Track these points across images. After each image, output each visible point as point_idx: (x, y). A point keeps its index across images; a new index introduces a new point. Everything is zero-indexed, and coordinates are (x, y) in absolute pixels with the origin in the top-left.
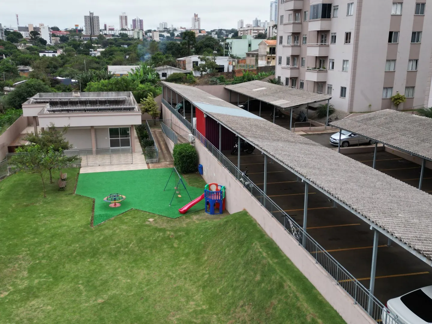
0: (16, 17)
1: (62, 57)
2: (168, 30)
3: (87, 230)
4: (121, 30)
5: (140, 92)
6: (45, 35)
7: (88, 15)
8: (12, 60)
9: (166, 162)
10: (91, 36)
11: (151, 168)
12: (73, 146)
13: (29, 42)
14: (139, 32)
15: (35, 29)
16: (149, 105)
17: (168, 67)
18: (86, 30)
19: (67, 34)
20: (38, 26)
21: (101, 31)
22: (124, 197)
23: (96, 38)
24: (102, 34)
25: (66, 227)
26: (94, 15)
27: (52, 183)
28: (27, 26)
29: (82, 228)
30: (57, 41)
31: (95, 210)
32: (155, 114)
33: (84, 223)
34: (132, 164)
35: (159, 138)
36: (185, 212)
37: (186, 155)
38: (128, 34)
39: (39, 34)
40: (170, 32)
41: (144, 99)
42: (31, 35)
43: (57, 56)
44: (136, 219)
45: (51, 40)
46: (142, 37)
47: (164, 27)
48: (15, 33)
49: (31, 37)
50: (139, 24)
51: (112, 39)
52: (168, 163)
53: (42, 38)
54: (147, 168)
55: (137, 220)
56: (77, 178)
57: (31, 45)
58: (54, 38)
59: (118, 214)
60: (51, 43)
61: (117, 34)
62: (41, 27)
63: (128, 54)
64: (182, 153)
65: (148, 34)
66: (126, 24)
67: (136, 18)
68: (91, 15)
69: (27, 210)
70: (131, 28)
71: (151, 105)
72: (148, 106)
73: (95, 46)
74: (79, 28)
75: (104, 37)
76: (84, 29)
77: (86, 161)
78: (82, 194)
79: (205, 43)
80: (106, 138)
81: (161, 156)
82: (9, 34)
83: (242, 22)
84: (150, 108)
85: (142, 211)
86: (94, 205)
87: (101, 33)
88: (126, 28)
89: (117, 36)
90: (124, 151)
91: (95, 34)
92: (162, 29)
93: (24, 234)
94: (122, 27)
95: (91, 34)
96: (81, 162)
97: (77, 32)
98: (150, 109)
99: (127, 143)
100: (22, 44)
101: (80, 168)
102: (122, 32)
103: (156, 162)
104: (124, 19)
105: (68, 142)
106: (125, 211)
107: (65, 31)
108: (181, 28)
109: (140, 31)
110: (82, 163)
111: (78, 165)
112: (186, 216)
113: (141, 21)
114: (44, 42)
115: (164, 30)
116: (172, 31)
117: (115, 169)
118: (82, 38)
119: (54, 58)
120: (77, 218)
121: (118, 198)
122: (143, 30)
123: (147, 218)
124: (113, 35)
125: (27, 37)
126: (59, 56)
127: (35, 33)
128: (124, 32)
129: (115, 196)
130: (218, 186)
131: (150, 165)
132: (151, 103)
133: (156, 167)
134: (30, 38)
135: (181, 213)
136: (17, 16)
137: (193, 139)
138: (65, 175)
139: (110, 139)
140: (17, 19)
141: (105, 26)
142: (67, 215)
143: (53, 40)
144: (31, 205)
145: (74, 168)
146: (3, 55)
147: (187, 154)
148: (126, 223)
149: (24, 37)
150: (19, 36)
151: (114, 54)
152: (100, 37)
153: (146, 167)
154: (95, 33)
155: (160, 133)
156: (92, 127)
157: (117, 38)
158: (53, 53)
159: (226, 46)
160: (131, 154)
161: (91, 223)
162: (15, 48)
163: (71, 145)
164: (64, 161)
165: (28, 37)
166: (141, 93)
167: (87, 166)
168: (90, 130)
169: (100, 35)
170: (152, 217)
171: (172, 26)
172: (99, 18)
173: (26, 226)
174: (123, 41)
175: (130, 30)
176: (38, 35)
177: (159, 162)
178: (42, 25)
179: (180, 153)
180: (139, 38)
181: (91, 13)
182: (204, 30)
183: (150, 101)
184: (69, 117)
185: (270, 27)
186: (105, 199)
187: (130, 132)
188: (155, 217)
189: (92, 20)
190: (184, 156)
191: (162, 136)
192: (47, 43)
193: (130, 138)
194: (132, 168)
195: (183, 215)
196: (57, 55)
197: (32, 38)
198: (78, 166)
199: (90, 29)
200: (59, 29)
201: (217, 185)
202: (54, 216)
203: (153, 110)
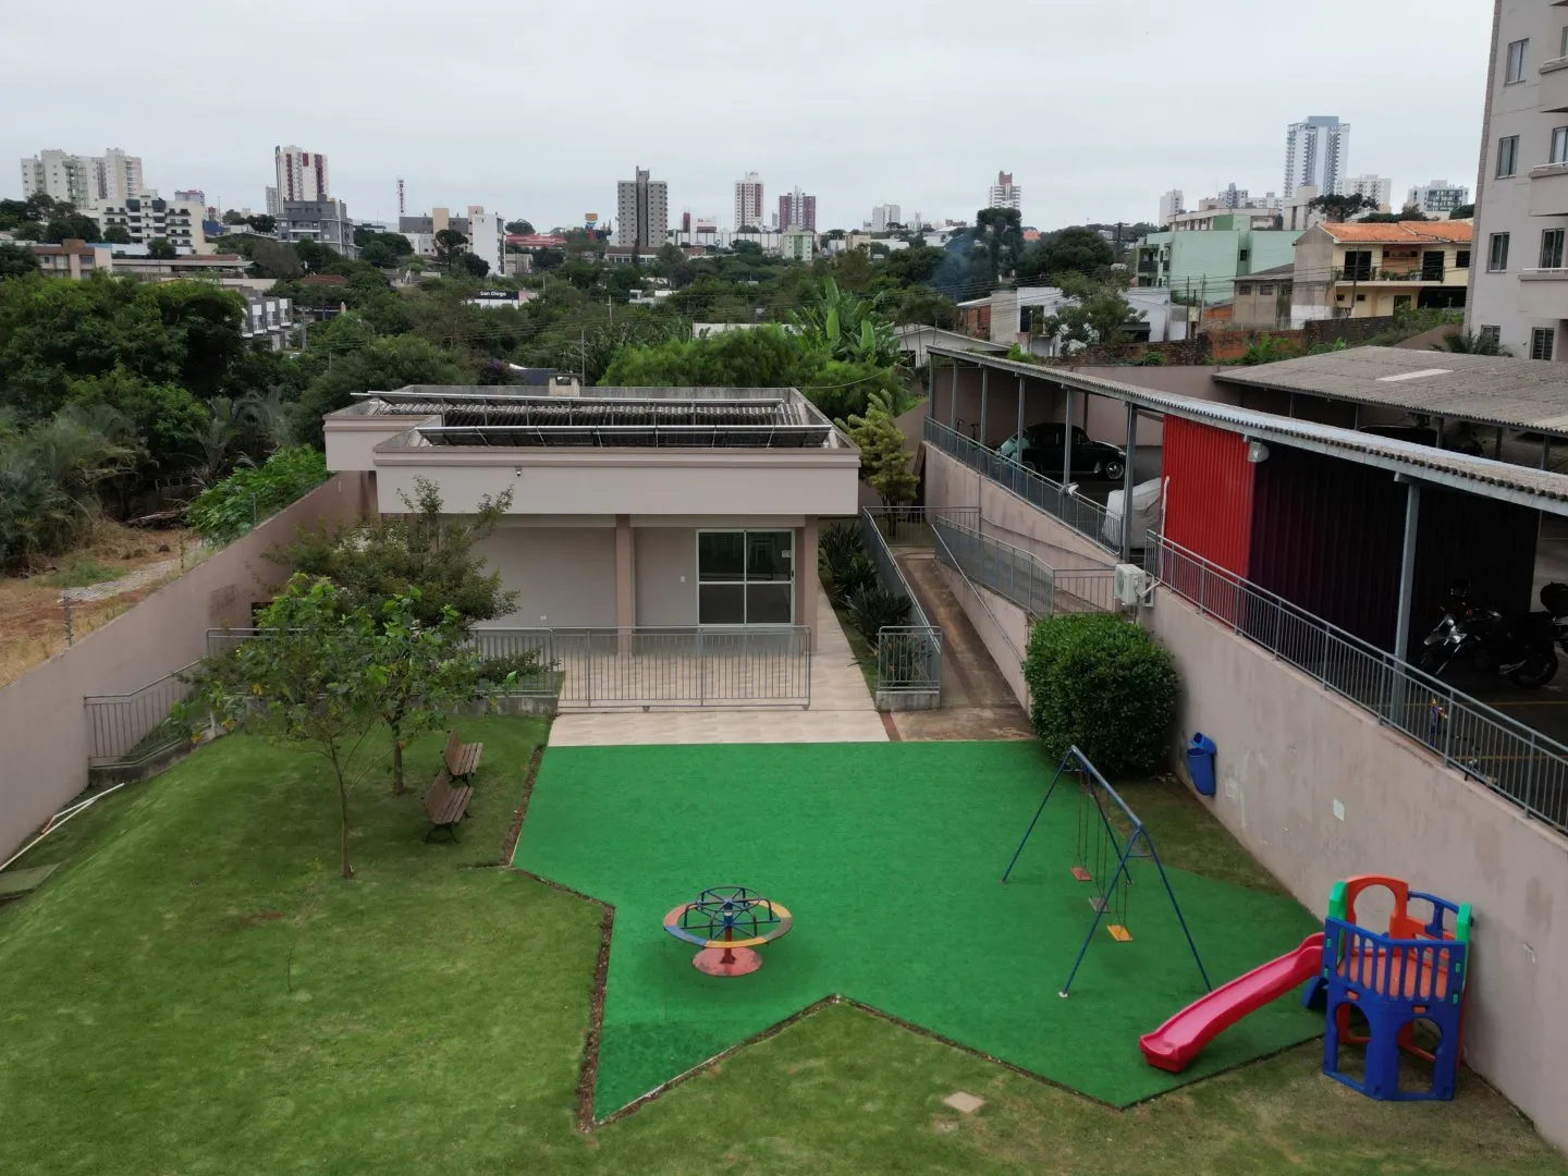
0: (396, 189)
1: (532, 309)
2: (904, 230)
3: (548, 1149)
4: (739, 232)
5: (831, 391)
6: (485, 245)
7: (632, 178)
8: (366, 317)
9: (976, 711)
10: (636, 251)
11: (904, 738)
12: (515, 602)
13: (431, 266)
14: (801, 237)
15: (454, 223)
16: (872, 443)
17: (923, 328)
18: (622, 231)
19: (557, 246)
20: (464, 215)
21: (671, 234)
22: (781, 912)
23: (654, 256)
24: (673, 243)
25: (424, 1110)
26: (652, 179)
27: (401, 791)
28: (430, 215)
29: (521, 1131)
30: (523, 268)
31: (613, 985)
32: (899, 483)
33: (537, 1086)
34: (806, 708)
35: (926, 587)
36: (1184, 1064)
37: (1115, 681)
38: (764, 245)
39: (466, 241)
40: (910, 236)
41: (852, 417)
42: (439, 244)
43: (517, 308)
44: (865, 1086)
45: (502, 263)
46: (810, 255)
47: (887, 221)
48: (387, 238)
49: (438, 249)
50: (801, 210)
51: (706, 261)
52: (988, 714)
53: (475, 252)
54: (882, 736)
55: (871, 1097)
56: (533, 772)
57: (437, 275)
58: (512, 257)
59: (749, 1032)
60: (503, 272)
61: (726, 244)
62: (474, 218)
63: (762, 304)
64: (1092, 667)
65: (833, 243)
66: (758, 212)
67: (792, 191)
68: (642, 182)
69: (230, 954)
70: (774, 223)
71: (880, 447)
72: (868, 448)
73: (649, 282)
74: (598, 226)
75: (680, 253)
76: (615, 228)
77: (582, 683)
78: (546, 874)
79: (1058, 252)
80: (683, 579)
81: (949, 676)
82: (368, 241)
83: (1177, 199)
84: (878, 457)
85: (896, 1021)
86: (605, 947)
87: (671, 240)
88: (756, 225)
89: (725, 251)
90: (761, 646)
91: (650, 245)
92: (880, 228)
93: (164, 1138)
94: (743, 222)
95: (637, 242)
96: (557, 688)
97: (592, 237)
98: (875, 464)
99: (775, 607)
100: (408, 274)
101: (552, 716)
102: (742, 237)
103: (928, 709)
104: (750, 193)
105: (494, 582)
106: (788, 1014)
107: (551, 237)
108: (949, 223)
109: (804, 234)
110: (562, 696)
111: (544, 700)
112: (1197, 1095)
113: (809, 203)
114: (478, 267)
115: (888, 229)
116: (916, 234)
117: (725, 731)
118: (606, 257)
119: (506, 312)
120: (501, 1037)
121: (746, 917)
122: (814, 231)
123: (938, 1080)
124: (711, 249)
125: (426, 250)
126: (523, 308)
127: (454, 237)
128: (749, 237)
129: (729, 906)
130: (1410, 895)
131: (898, 719)
132: (882, 437)
133: (930, 734)
134: (436, 254)
135: (1155, 1062)
136: (401, 186)
137: (1143, 593)
138: (474, 756)
139: (699, 583)
140: (402, 195)
141: (687, 219)
142: (446, 1008)
143: (508, 262)
144: (265, 923)
145: (526, 716)
146: (340, 304)
147: (1121, 672)
148: (803, 1112)
149: (417, 252)
150: (402, 247)
151: (713, 304)
152: (669, 252)
153: (876, 732)
154: (650, 239)
155: (929, 567)
156: (623, 519)
157: (724, 256)
158: (503, 298)
159: (1146, 258)
160: (803, 661)
161: (582, 1093)
162: (384, 282)
163: (510, 597)
164: (458, 681)
165: (430, 252)
166: (838, 393)
167: (587, 709)
168: (612, 533)
169: (668, 246)
170: (969, 1079)
171: (917, 216)
172: (668, 190)
173: (189, 1076)
174: (746, 268)
175: (768, 233)
176: (461, 243)
177: (939, 707)
178: (477, 211)
179: (1080, 667)
180: (798, 258)
181: (640, 174)
182: (1032, 228)
183: (878, 426)
184: (519, 467)
185: (1295, 208)
186: (672, 918)
187: (792, 554)
188: (991, 1083)
189: (642, 197)
190: (1101, 684)
191: (940, 584)
192: (491, 272)
193: (792, 582)
194: (806, 730)
195: (1172, 1082)
196: (516, 304)
197: (441, 252)
198: (542, 708)
199: (635, 228)
200: (535, 228)
201: (1402, 893)
202: (369, 1011)
203: (889, 467)
